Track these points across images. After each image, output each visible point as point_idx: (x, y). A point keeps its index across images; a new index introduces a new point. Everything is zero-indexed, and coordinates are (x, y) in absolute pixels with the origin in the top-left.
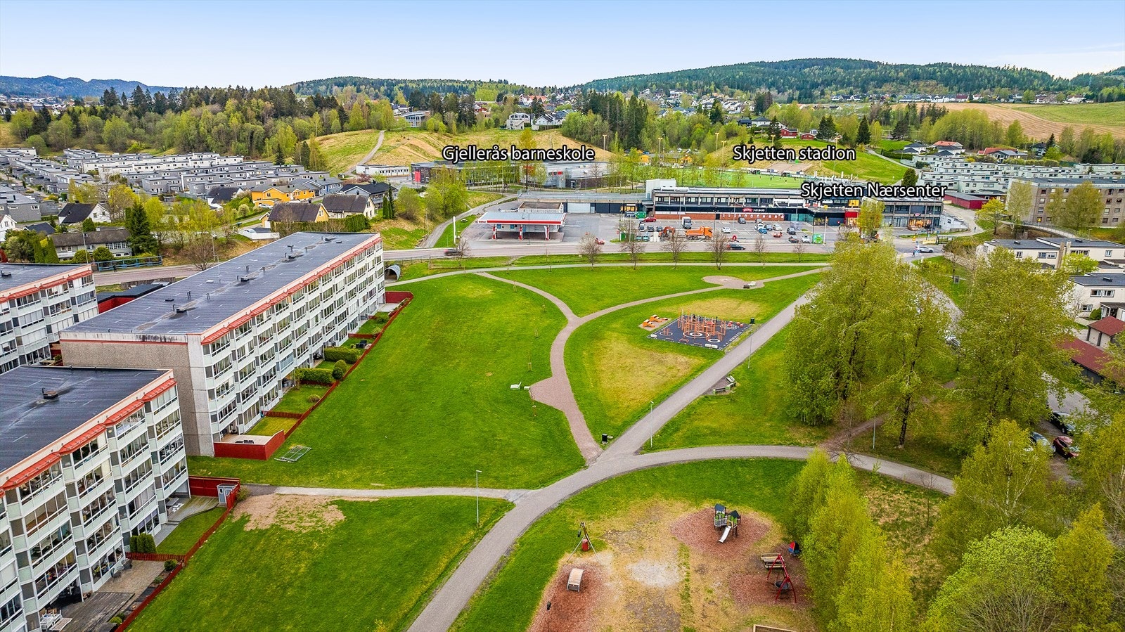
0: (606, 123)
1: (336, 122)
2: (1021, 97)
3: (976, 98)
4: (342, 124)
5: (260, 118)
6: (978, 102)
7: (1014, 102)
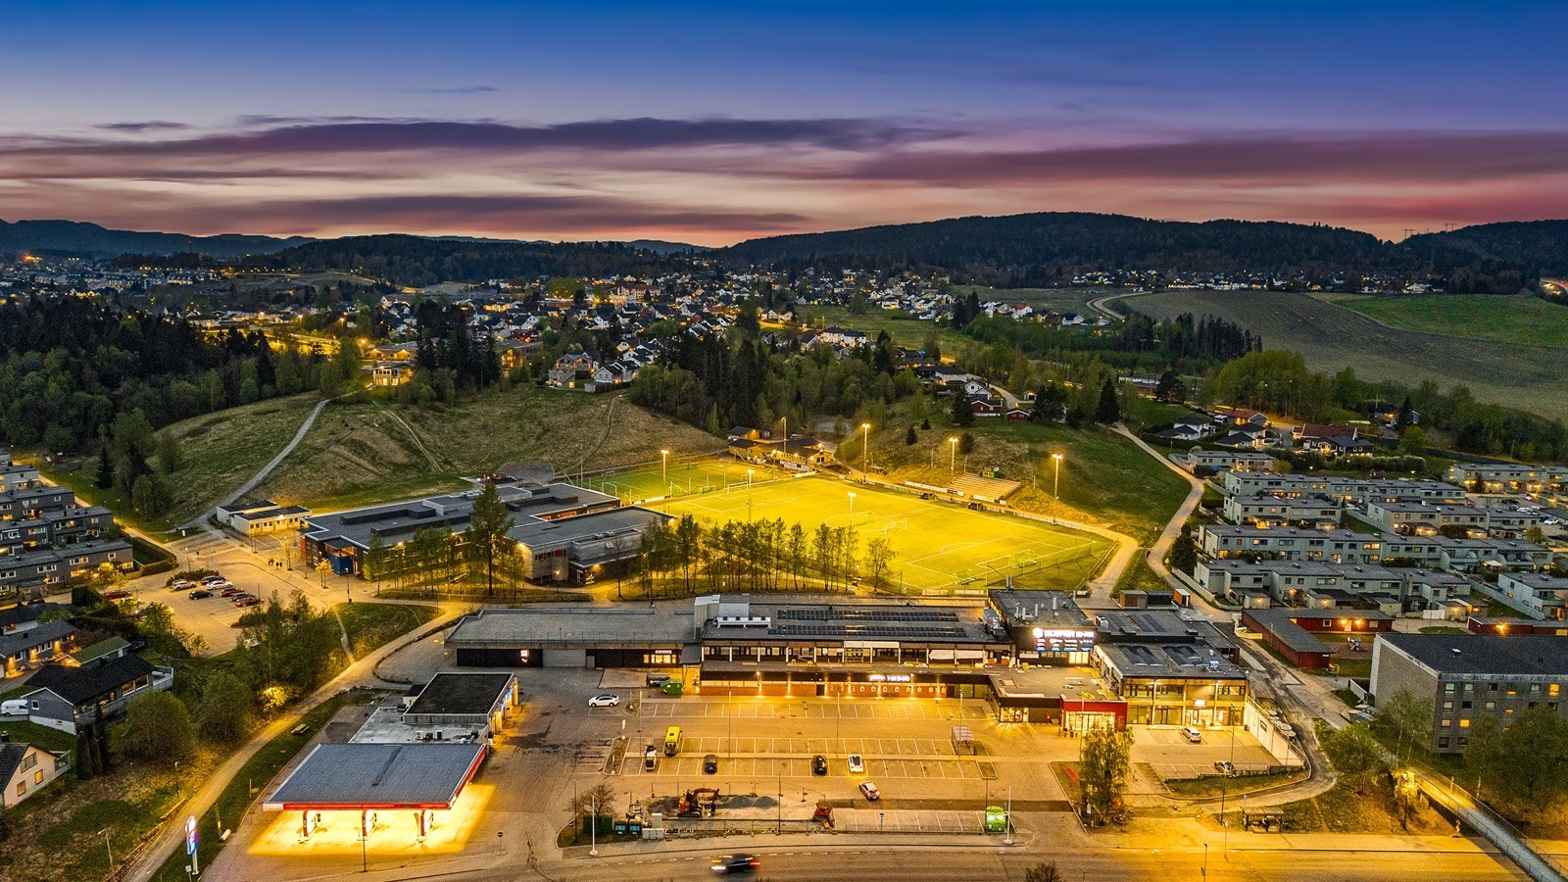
0: (702, 384)
1: (249, 382)
2: (1342, 282)
3: (1277, 283)
4: (260, 386)
5: (109, 381)
6: (1281, 290)
7: (1332, 291)
